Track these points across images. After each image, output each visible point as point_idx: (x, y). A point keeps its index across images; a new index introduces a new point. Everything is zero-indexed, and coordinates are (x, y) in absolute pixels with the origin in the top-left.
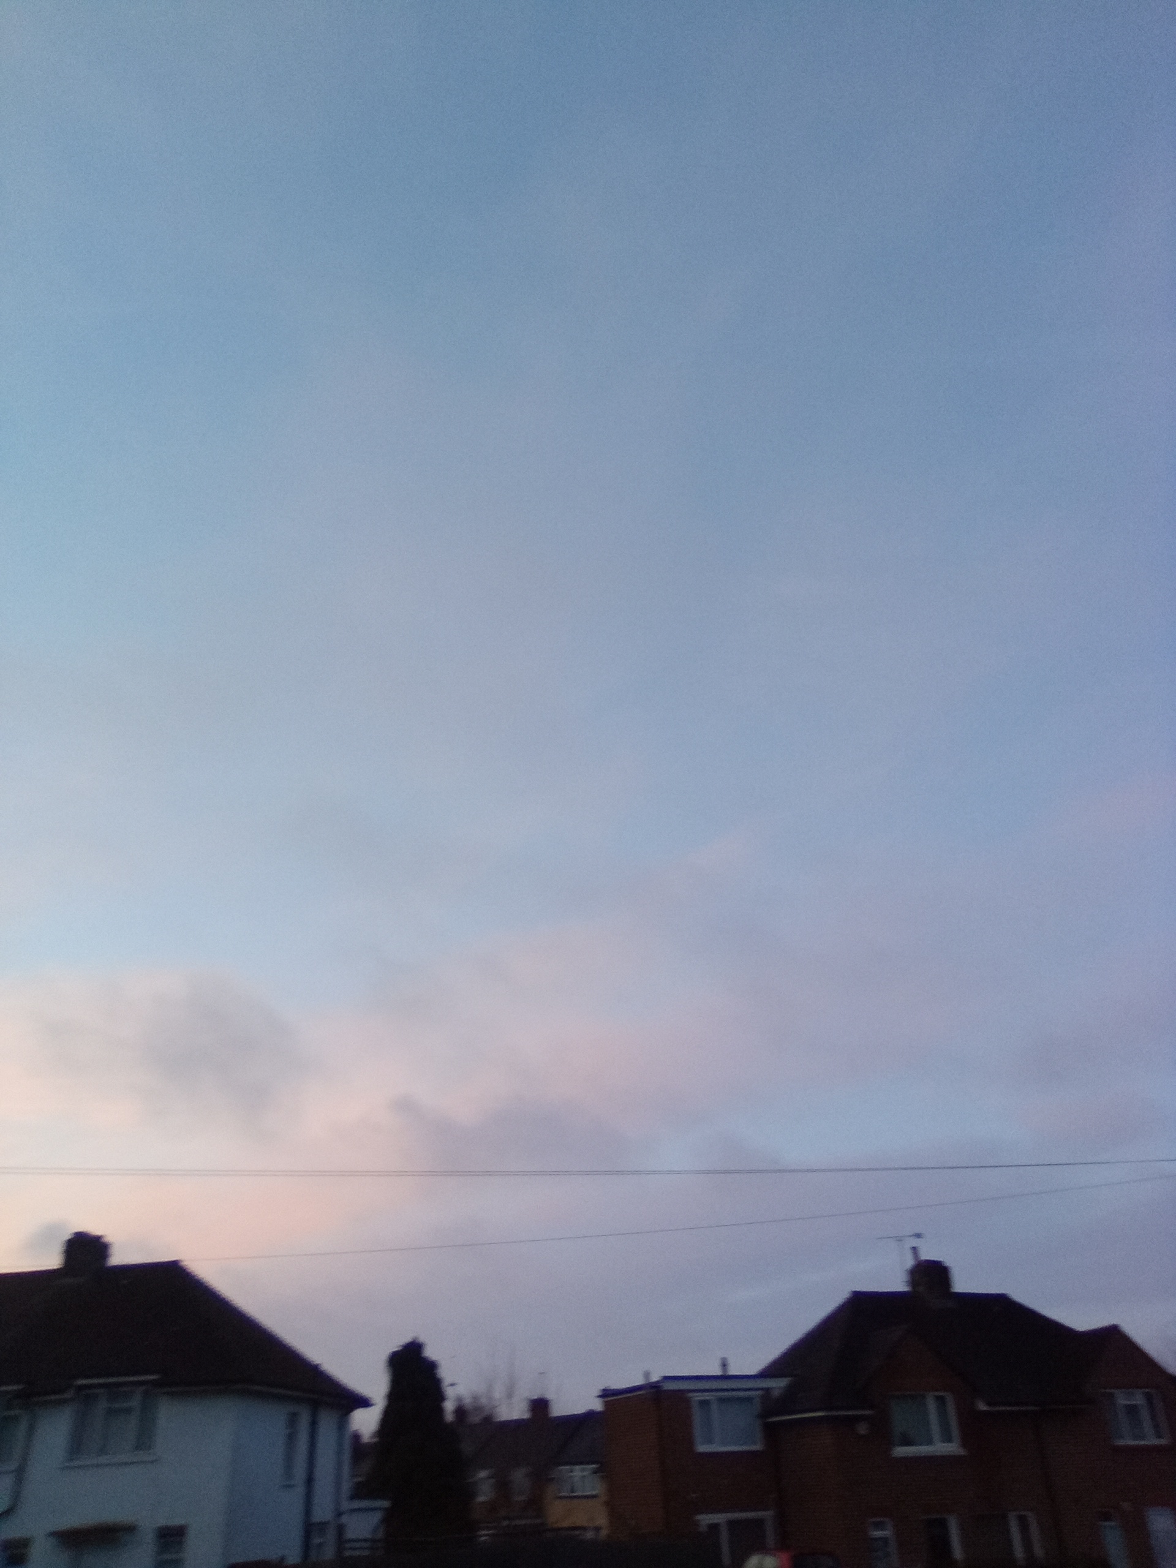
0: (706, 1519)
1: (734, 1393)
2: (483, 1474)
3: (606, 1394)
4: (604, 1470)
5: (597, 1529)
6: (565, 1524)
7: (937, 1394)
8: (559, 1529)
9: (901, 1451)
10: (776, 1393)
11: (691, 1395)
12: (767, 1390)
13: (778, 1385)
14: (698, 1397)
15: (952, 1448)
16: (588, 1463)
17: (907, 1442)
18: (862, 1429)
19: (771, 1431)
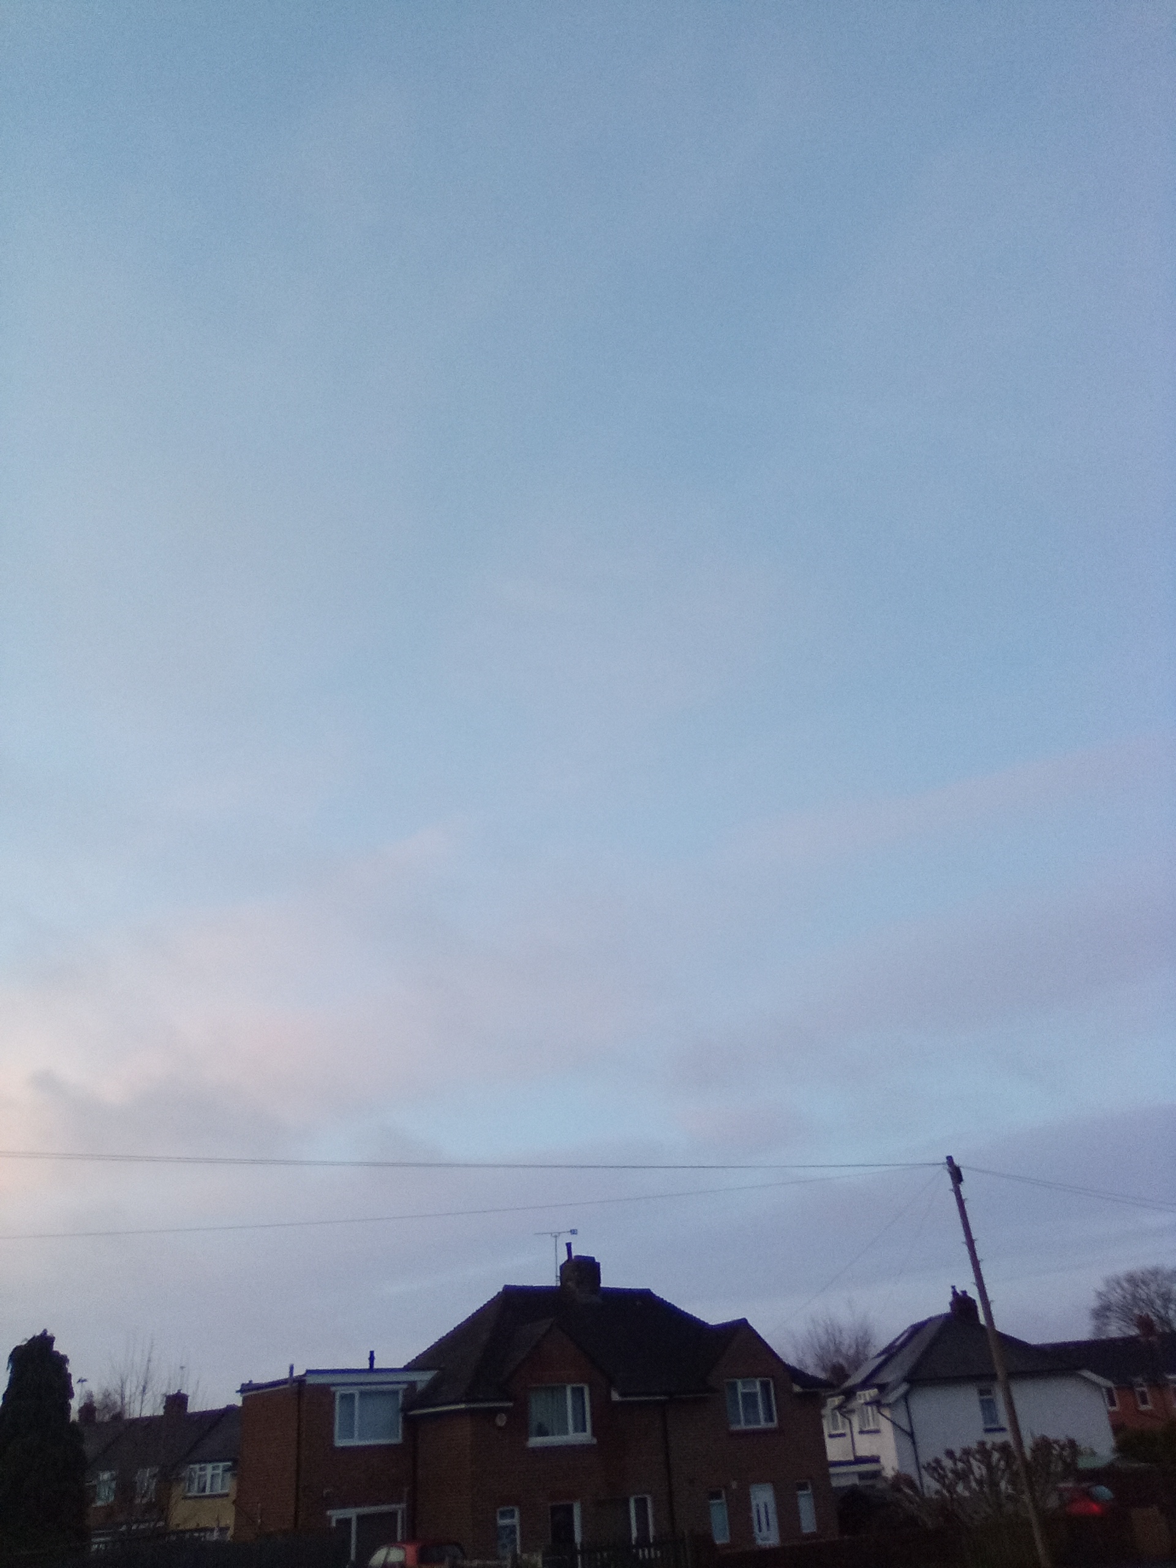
0: (336, 1515)
1: (379, 1387)
2: (106, 1476)
3: (245, 1389)
4: (236, 1468)
5: (223, 1530)
6: (191, 1525)
7: (575, 1385)
8: (184, 1532)
9: (535, 1441)
10: (420, 1387)
11: (333, 1389)
12: (412, 1384)
13: (423, 1378)
14: (339, 1391)
15: (585, 1437)
16: (220, 1461)
17: (542, 1432)
18: (501, 1420)
19: (412, 1425)
